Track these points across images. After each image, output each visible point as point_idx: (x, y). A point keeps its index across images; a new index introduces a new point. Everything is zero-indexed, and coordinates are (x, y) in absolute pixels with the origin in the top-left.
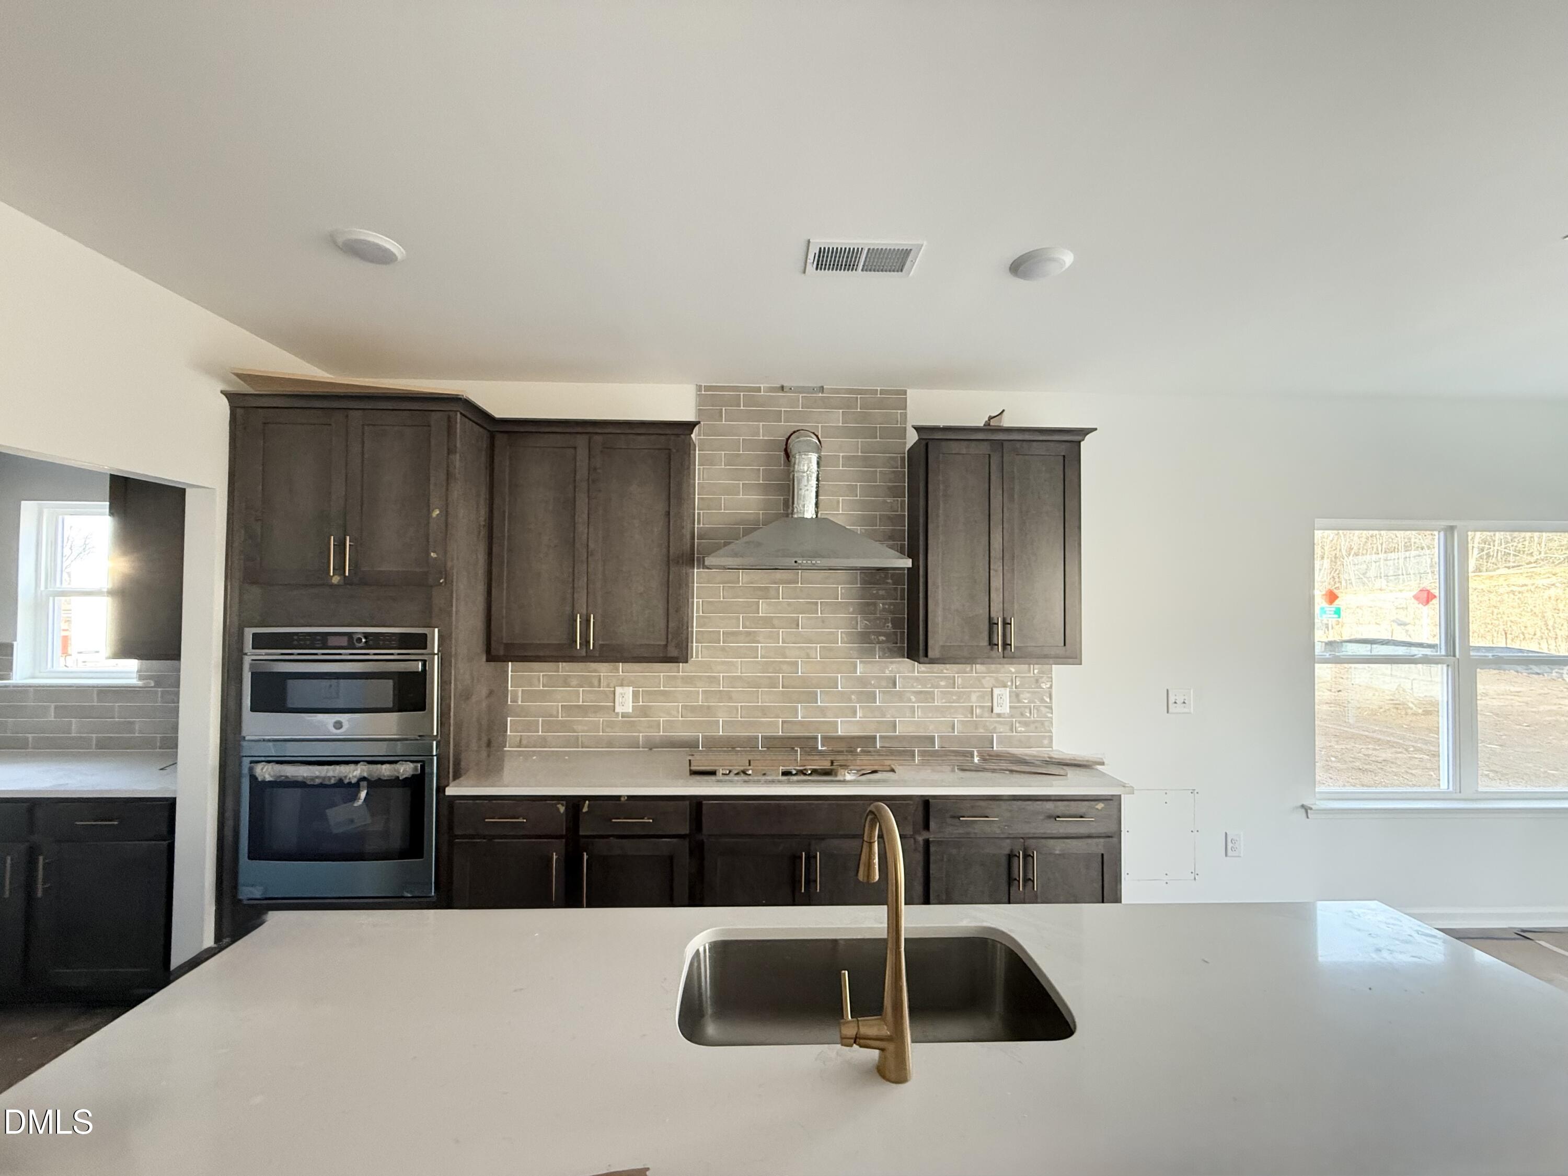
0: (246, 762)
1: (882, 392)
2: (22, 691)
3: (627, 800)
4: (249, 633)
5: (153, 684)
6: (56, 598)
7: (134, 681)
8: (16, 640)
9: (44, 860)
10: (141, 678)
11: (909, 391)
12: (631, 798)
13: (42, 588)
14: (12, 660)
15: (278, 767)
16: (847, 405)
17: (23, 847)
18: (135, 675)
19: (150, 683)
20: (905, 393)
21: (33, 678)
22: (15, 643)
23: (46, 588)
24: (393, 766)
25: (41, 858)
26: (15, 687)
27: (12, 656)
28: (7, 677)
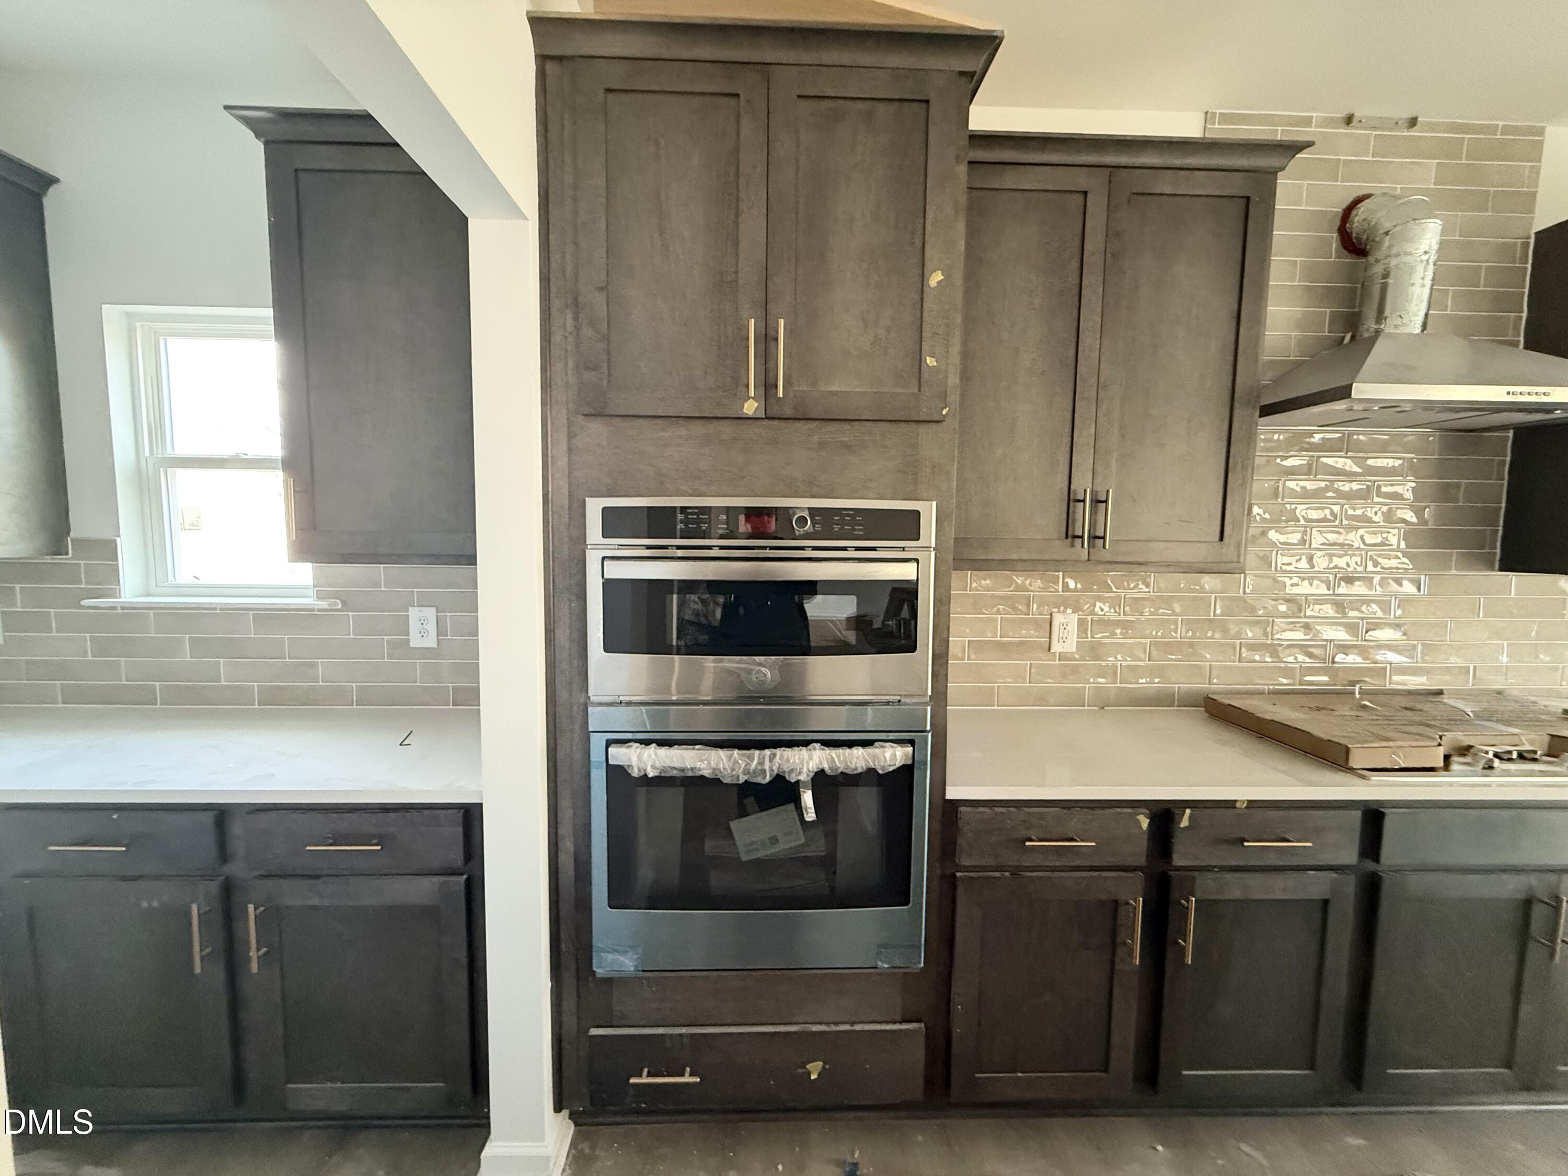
0: (597, 743)
1: (1506, 130)
2: (134, 613)
3: (1246, 807)
4: (594, 508)
5: (339, 607)
6: (168, 469)
7: (310, 601)
8: (119, 536)
9: (255, 909)
10: (321, 596)
11: (1550, 130)
12: (1252, 804)
13: (147, 453)
14: (117, 565)
15: (663, 752)
16: (1447, 150)
17: (214, 887)
18: (311, 592)
19: (336, 604)
20: (1541, 132)
21: (149, 595)
22: (118, 539)
23: (151, 453)
24: (870, 750)
25: (251, 907)
26: (122, 608)
27: (116, 559)
28: (114, 594)
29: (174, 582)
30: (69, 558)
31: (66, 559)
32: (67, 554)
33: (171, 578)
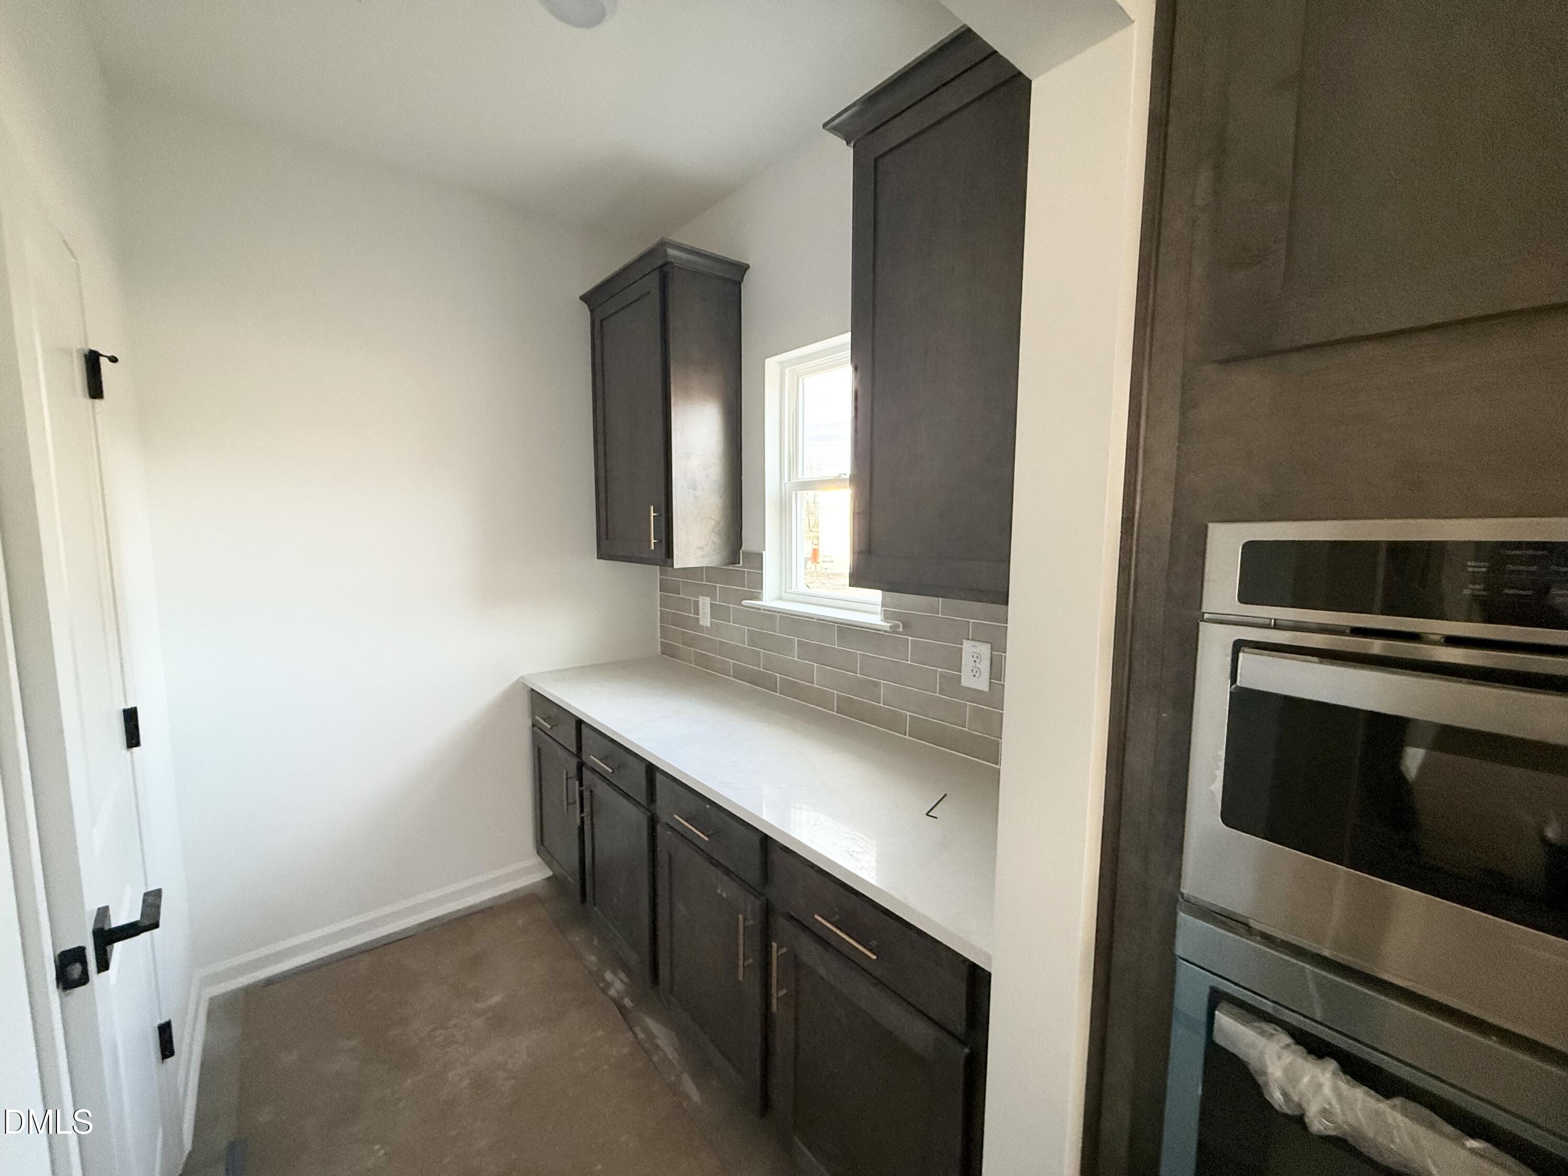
2: (770, 615)
4: (1227, 541)
5: (901, 629)
6: (798, 492)
7: (879, 621)
8: (764, 550)
10: (887, 616)
13: (786, 480)
14: (763, 573)
17: (757, 904)
18: (879, 609)
19: (898, 627)
22: (764, 552)
23: (790, 480)
26: (764, 610)
27: (762, 569)
28: (758, 598)
29: (796, 590)
30: (739, 567)
31: (738, 567)
32: (739, 563)
33: (794, 586)
